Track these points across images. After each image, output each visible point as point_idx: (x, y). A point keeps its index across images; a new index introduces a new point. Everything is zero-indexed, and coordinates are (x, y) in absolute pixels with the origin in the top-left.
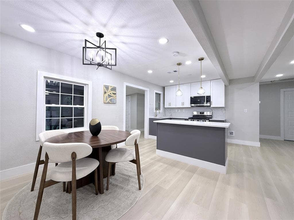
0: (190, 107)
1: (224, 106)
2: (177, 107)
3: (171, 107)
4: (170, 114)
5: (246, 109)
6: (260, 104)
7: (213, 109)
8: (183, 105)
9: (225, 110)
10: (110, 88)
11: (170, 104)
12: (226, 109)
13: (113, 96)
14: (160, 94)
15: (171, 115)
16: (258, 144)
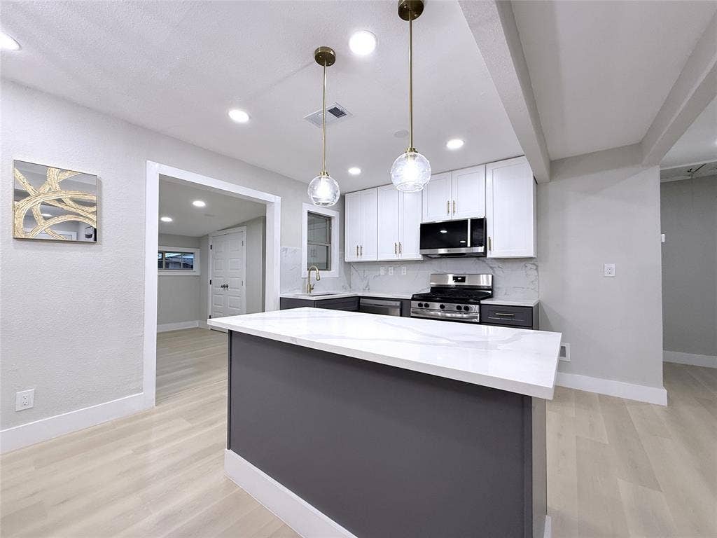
0: (420, 257)
1: (531, 254)
2: (380, 259)
3: (363, 260)
4: (366, 282)
5: (613, 266)
6: (662, 243)
7: (496, 264)
8: (398, 252)
9: (536, 269)
10: (54, 178)
11: (359, 250)
12: (539, 265)
13: (78, 211)
14: (329, 219)
15: (368, 285)
16: (658, 395)
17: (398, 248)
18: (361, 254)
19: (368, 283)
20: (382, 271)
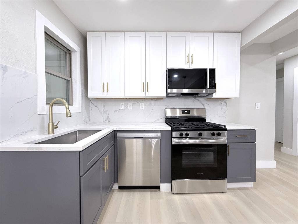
1: (238, 96)
3: (109, 96)
4: (105, 116)
7: (205, 102)
9: (226, 105)
12: (228, 103)
14: (69, 52)
15: (108, 118)
17: (146, 87)
18: (108, 91)
19: (108, 116)
20: (122, 106)
